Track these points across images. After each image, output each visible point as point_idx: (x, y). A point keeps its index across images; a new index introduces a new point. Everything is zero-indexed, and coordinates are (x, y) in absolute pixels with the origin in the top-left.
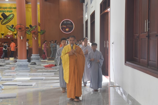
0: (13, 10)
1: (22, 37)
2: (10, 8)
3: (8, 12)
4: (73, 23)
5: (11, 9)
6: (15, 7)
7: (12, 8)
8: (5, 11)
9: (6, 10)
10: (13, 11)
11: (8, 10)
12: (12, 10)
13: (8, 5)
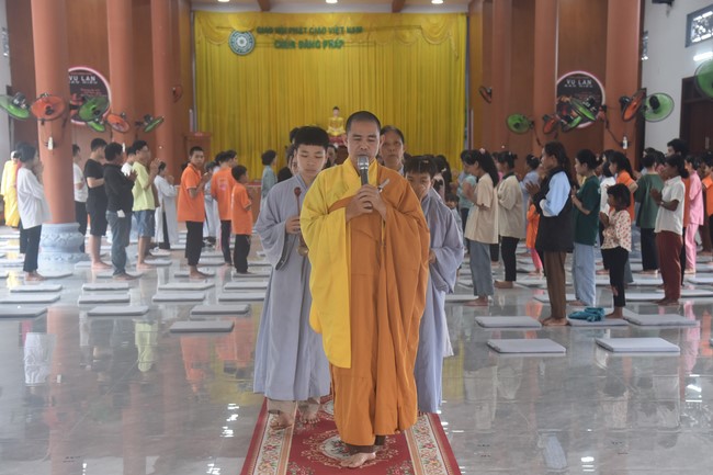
0: (346, 37)
1: (625, 142)
2: (336, 31)
3: (327, 48)
4: (600, 85)
5: (338, 34)
6: (355, 26)
7: (343, 32)
8: (318, 41)
9: (321, 40)
10: (346, 40)
11: (328, 37)
12: (341, 38)
13: (330, 20)
